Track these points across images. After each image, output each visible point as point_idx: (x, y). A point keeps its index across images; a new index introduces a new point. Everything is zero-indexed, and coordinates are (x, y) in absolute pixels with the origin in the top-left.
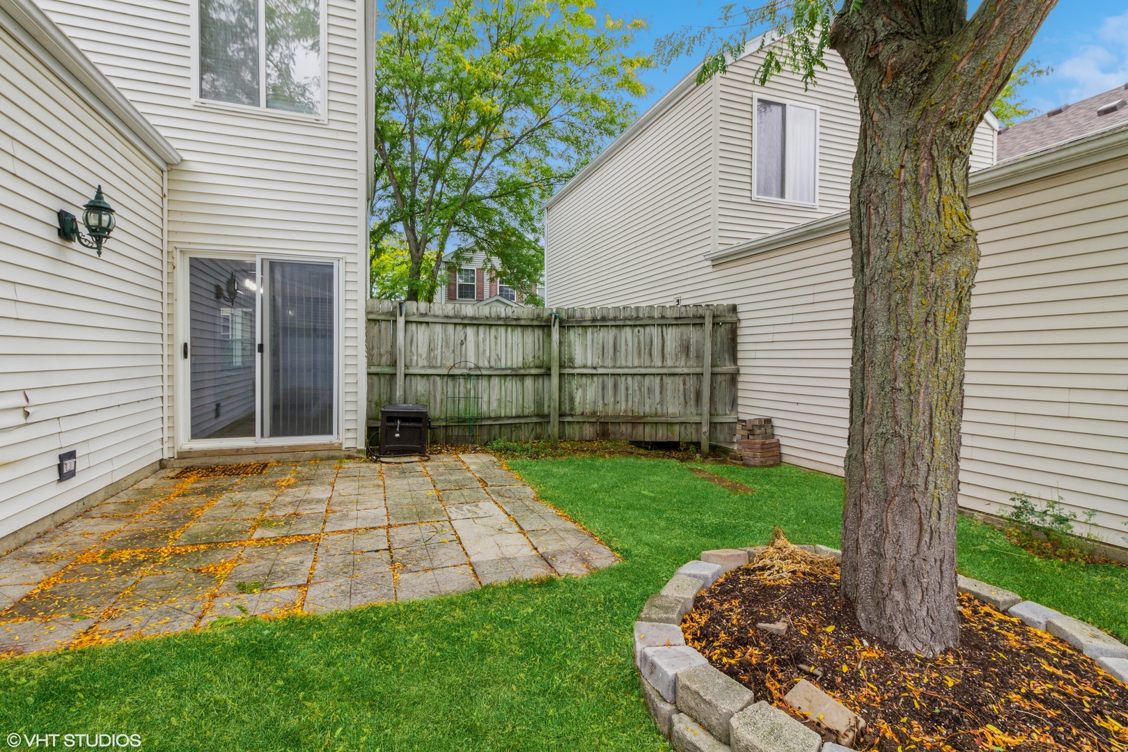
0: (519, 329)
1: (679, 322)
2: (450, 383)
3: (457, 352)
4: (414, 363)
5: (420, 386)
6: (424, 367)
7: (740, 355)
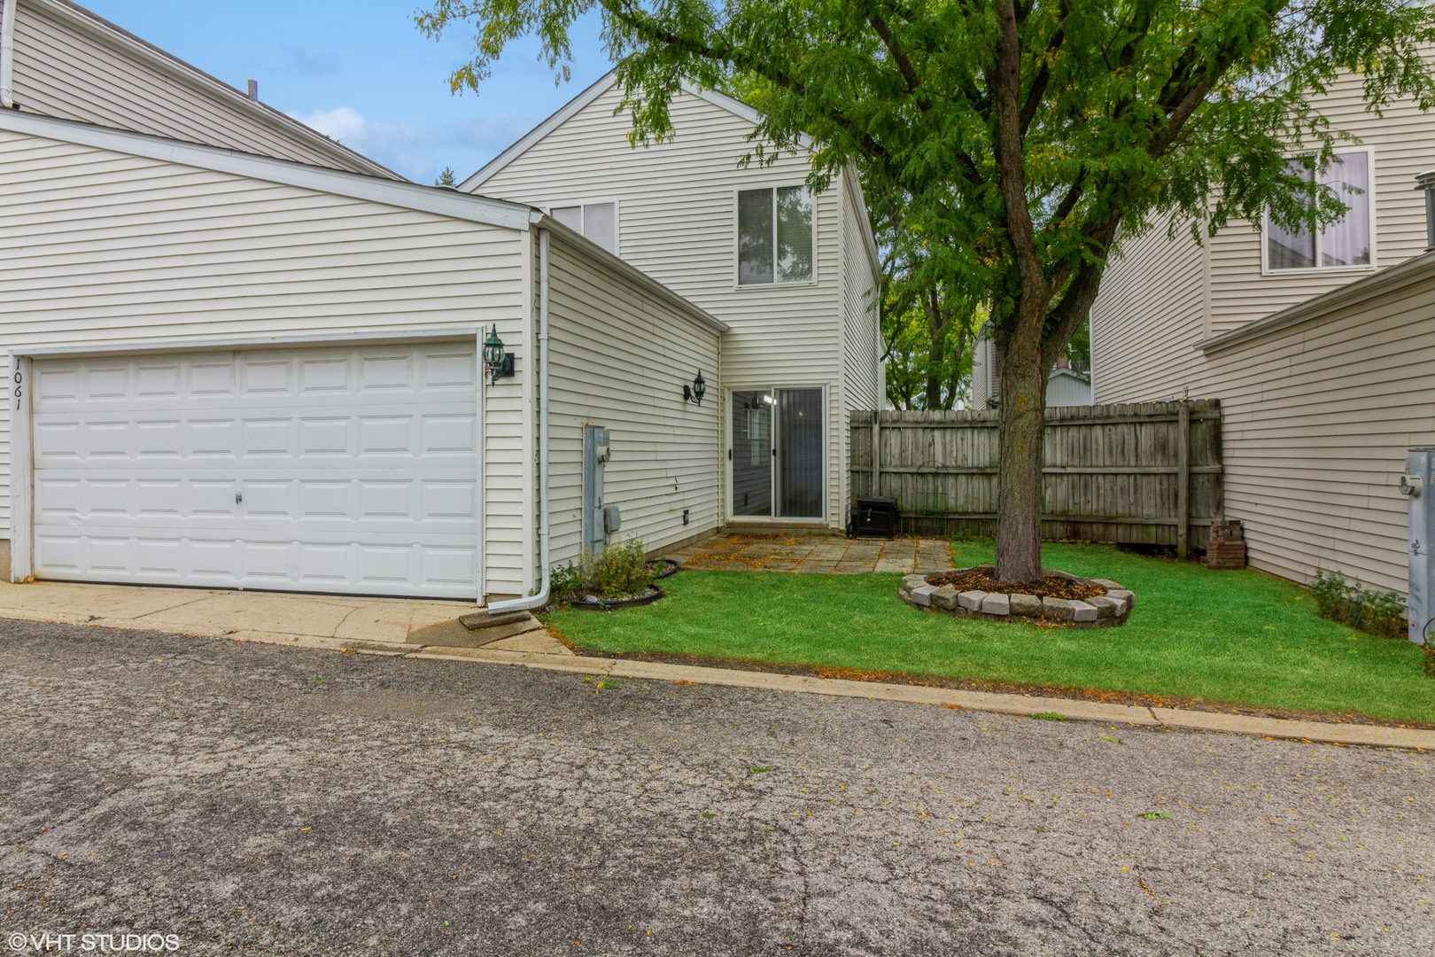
0: (986, 431)
1: (1152, 419)
2: (920, 479)
3: (926, 453)
4: (888, 462)
5: (894, 483)
6: (896, 466)
7: (1226, 454)
